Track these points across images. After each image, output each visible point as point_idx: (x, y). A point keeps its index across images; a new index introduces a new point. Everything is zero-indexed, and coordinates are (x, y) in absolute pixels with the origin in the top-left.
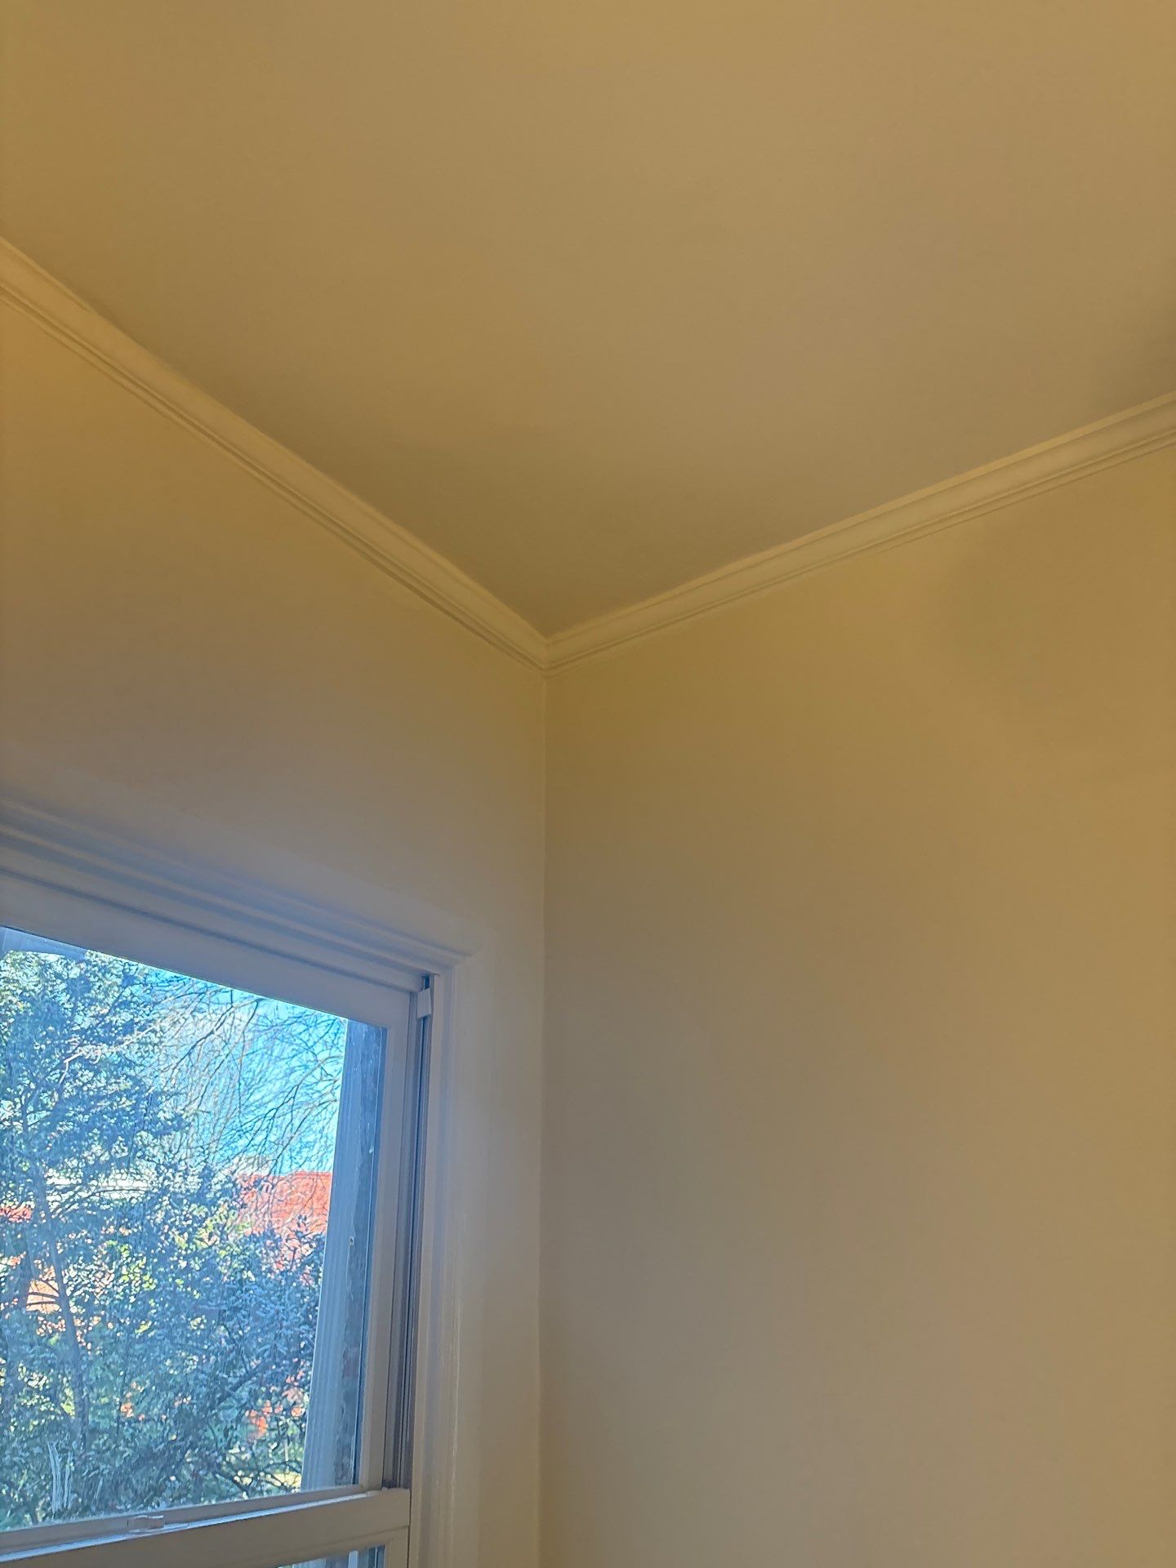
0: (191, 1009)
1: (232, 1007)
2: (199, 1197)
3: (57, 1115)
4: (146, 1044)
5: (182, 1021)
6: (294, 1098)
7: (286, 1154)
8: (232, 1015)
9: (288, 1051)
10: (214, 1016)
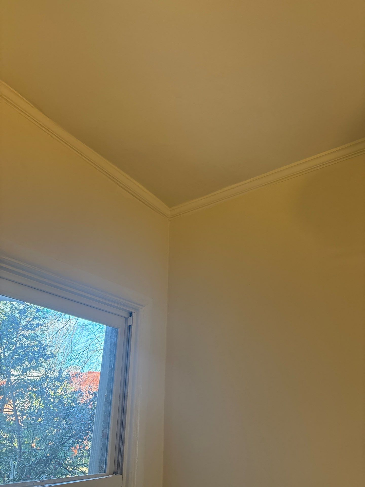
0: (57, 320)
1: (70, 319)
2: (58, 379)
3: (15, 352)
4: (43, 330)
5: (54, 323)
6: (88, 348)
7: (86, 366)
8: (70, 322)
9: (87, 334)
10: (64, 322)
